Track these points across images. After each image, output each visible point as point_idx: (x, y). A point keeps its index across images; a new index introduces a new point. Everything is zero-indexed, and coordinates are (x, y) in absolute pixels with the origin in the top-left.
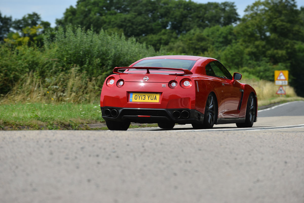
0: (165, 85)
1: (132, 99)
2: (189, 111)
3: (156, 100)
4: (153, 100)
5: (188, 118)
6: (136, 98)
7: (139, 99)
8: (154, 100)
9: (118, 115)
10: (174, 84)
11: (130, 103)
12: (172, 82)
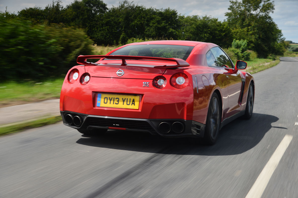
0: (148, 83)
1: (99, 102)
2: (183, 122)
3: (134, 105)
4: (129, 105)
5: (181, 133)
6: (106, 102)
7: (110, 103)
8: (132, 105)
9: (81, 124)
10: (161, 82)
11: (97, 108)
12: (159, 79)
